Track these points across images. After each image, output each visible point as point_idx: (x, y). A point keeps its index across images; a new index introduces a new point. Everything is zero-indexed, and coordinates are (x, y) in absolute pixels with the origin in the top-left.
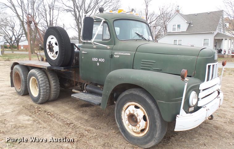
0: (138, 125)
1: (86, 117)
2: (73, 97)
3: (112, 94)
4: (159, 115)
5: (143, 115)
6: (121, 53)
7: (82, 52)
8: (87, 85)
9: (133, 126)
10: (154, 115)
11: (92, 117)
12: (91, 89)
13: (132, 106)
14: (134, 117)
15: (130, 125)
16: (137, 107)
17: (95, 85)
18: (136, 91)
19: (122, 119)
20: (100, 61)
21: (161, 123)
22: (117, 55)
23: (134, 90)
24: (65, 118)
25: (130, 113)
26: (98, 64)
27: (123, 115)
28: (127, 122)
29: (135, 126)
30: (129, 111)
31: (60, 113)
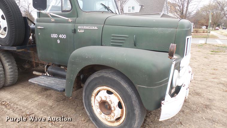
0: (112, 113)
1: (50, 103)
2: (31, 82)
3: (78, 77)
4: (137, 101)
5: (118, 101)
6: (86, 27)
7: (38, 27)
8: (48, 66)
9: (106, 115)
10: (132, 101)
11: (58, 102)
12: (53, 71)
13: (103, 91)
14: (106, 104)
15: (102, 113)
16: (109, 92)
17: (58, 66)
18: (108, 73)
19: (92, 106)
20: (61, 37)
21: (141, 110)
22: (81, 29)
23: (105, 72)
24: (24, 107)
25: (101, 100)
26: (59, 41)
27: (93, 102)
28: (99, 110)
29: (109, 114)
30: (101, 97)
31: (18, 101)
